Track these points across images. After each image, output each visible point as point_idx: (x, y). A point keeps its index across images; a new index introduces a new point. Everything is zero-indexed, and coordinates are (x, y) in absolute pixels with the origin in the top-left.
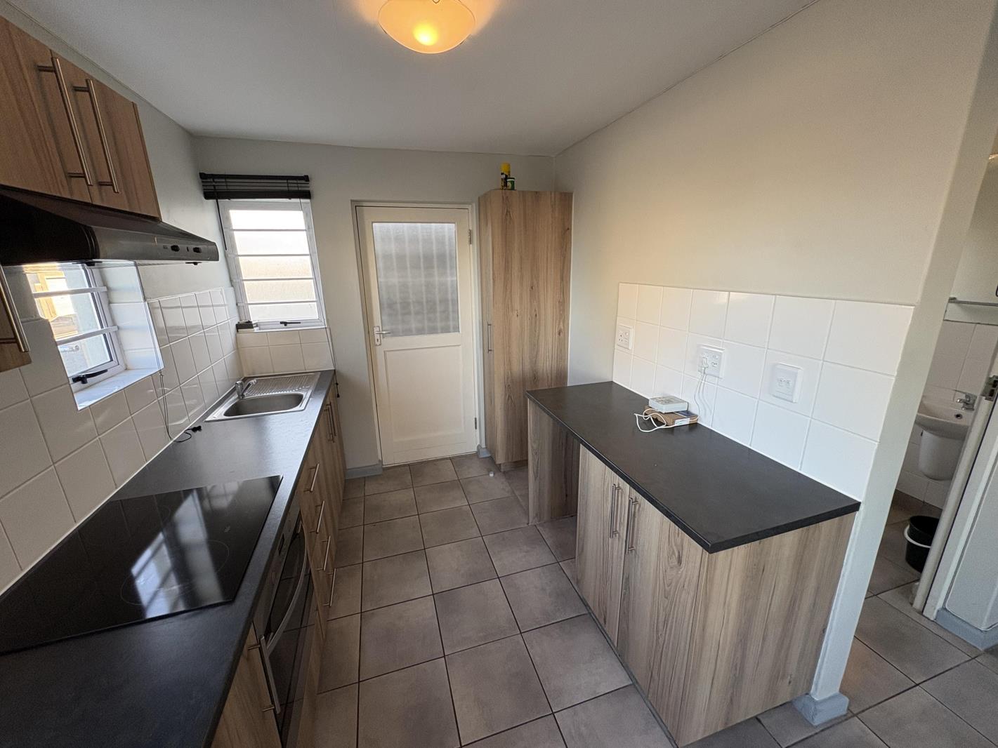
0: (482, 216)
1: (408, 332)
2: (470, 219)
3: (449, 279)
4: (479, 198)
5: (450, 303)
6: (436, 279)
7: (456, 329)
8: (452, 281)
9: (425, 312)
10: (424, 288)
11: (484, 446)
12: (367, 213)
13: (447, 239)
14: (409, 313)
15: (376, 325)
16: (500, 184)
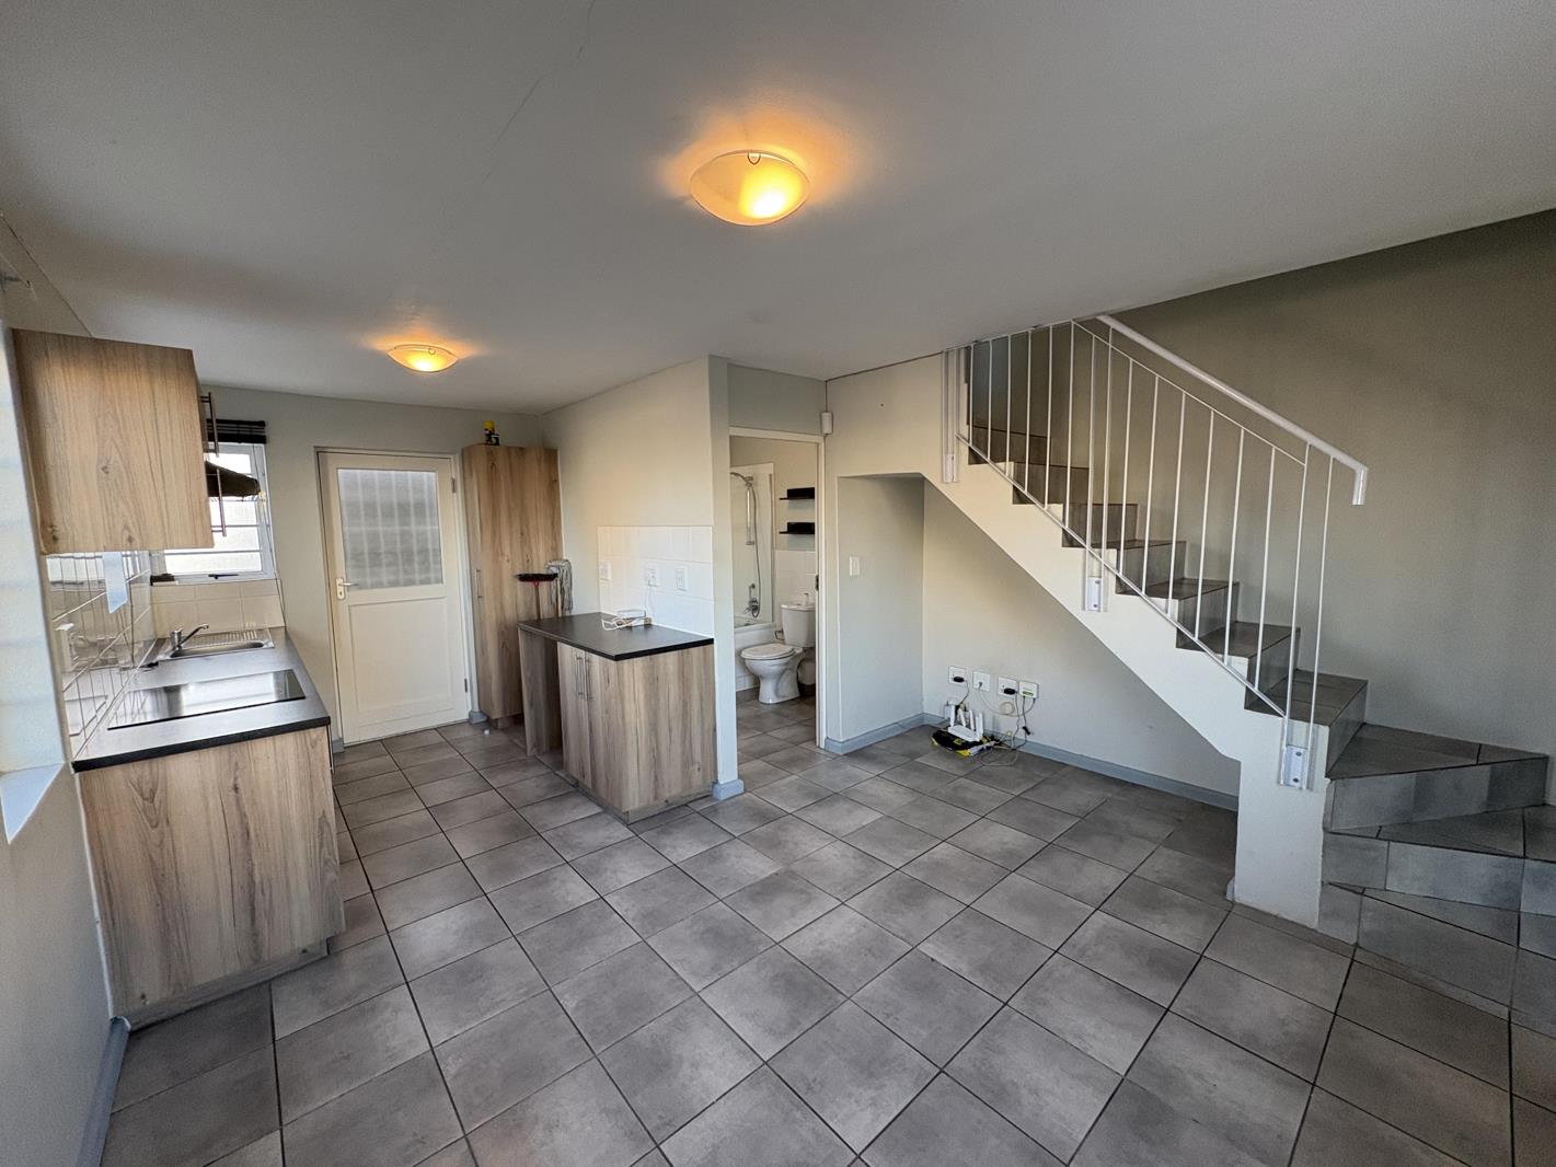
0: (466, 467)
1: (379, 585)
2: (454, 470)
3: (429, 528)
4: (463, 450)
5: (431, 553)
6: (413, 528)
7: (440, 581)
8: (432, 530)
9: (400, 562)
10: (398, 538)
11: (477, 709)
12: (332, 461)
13: (426, 487)
14: (380, 565)
15: (339, 575)
16: (484, 439)
